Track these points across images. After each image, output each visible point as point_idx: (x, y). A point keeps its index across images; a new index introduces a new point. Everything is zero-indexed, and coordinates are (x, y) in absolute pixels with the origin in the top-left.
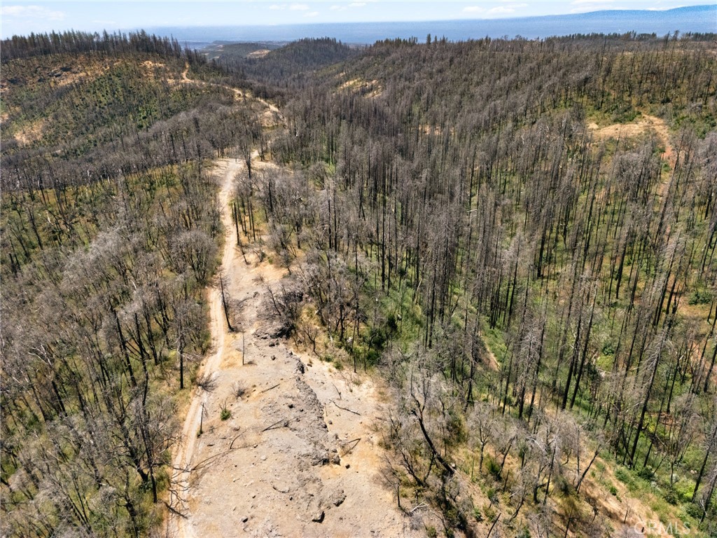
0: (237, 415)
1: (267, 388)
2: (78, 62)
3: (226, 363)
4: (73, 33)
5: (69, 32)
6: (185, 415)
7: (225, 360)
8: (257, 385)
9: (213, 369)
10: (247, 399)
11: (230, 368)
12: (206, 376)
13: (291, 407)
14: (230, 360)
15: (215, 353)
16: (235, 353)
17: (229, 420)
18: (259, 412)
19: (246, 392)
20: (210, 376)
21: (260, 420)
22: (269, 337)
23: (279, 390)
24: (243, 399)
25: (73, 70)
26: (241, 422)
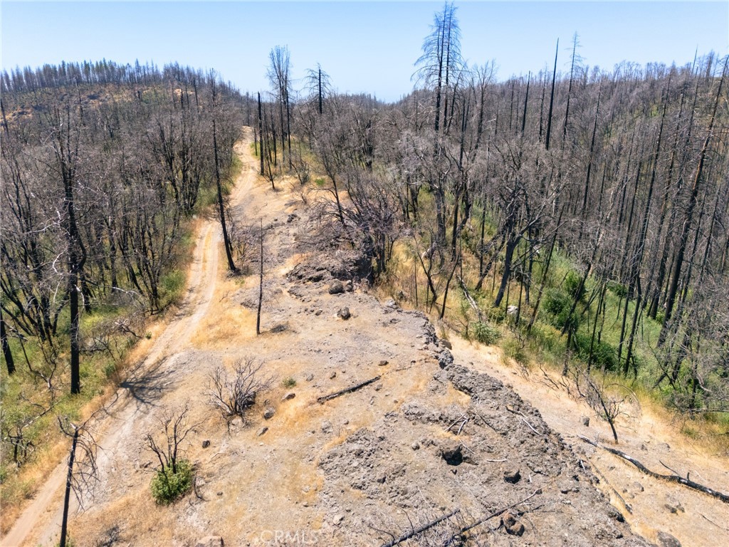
0: (221, 483)
1: (336, 389)
2: (107, 91)
3: (212, 333)
4: (105, 63)
5: (101, 63)
6: (39, 476)
7: (210, 326)
8: (300, 380)
9: (175, 347)
10: (264, 424)
11: (220, 344)
12: (149, 363)
13: (454, 458)
14: (226, 327)
15: (190, 313)
16: (237, 312)
17: (184, 504)
18: (311, 476)
19: (260, 400)
20: (159, 362)
21: (318, 512)
22: (328, 275)
23: (380, 395)
24: (248, 425)
25: (100, 99)
26: (233, 519)
